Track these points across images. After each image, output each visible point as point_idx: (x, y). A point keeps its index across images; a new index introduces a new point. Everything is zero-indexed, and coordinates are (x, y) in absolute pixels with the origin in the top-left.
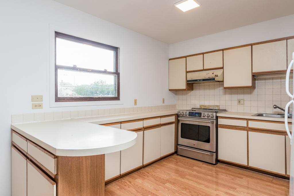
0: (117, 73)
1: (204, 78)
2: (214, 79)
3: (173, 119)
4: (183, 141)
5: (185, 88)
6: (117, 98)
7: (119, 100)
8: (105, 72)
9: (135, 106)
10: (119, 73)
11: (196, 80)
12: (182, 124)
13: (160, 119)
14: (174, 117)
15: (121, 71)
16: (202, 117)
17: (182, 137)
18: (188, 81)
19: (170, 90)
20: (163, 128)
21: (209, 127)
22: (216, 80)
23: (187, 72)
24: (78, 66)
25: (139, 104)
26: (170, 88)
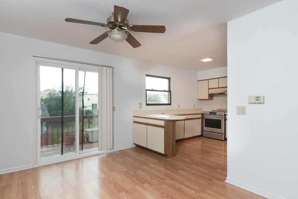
0: (170, 91)
1: (219, 93)
2: (224, 93)
3: (200, 116)
4: (206, 129)
5: (207, 98)
6: (170, 104)
7: (171, 105)
8: (165, 91)
9: (179, 109)
10: (171, 91)
11: (214, 94)
12: (206, 119)
13: (192, 115)
14: (201, 115)
15: (171, 90)
16: (217, 115)
17: (205, 126)
18: (209, 94)
19: (198, 99)
20: (194, 120)
21: (220, 120)
22: (225, 94)
23: (209, 89)
24: (154, 89)
25: (181, 108)
26: (198, 98)
